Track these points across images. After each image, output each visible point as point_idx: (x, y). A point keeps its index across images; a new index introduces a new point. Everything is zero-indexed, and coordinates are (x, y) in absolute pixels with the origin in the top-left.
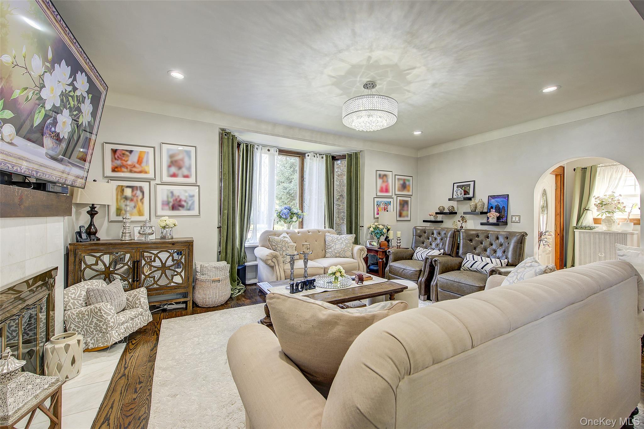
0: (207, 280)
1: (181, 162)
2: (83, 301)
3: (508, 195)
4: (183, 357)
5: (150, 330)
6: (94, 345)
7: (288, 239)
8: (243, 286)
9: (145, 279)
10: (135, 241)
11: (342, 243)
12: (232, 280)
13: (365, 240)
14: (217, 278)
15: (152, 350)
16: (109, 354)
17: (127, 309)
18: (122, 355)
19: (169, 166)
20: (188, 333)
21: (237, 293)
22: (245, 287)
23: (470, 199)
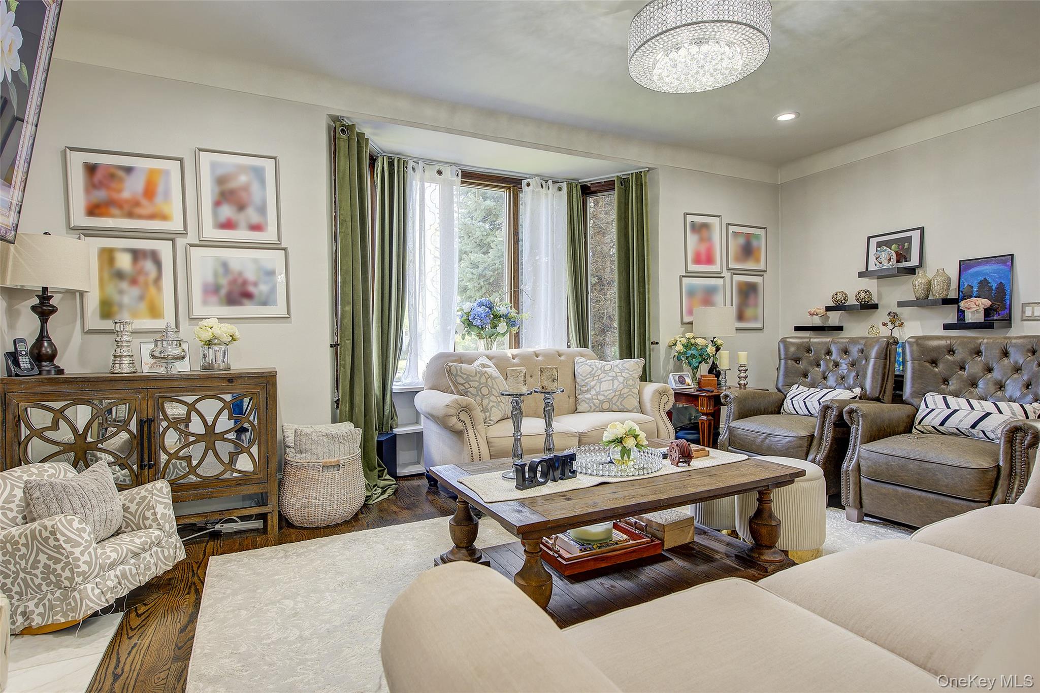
0: (311, 464)
1: (244, 195)
2: (17, 512)
3: (1012, 255)
4: (259, 649)
5: (182, 581)
6: (43, 619)
7: (493, 371)
8: (393, 481)
9: (168, 462)
10: (143, 374)
11: (615, 378)
12: (368, 466)
13: (661, 374)
14: (333, 460)
15: (182, 630)
16: (81, 640)
17: (126, 530)
18: (111, 643)
19: (217, 204)
20: (270, 587)
21: (379, 496)
22: (395, 482)
23: (912, 271)
